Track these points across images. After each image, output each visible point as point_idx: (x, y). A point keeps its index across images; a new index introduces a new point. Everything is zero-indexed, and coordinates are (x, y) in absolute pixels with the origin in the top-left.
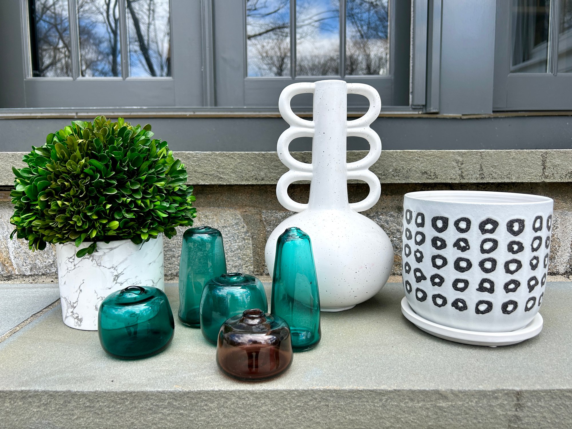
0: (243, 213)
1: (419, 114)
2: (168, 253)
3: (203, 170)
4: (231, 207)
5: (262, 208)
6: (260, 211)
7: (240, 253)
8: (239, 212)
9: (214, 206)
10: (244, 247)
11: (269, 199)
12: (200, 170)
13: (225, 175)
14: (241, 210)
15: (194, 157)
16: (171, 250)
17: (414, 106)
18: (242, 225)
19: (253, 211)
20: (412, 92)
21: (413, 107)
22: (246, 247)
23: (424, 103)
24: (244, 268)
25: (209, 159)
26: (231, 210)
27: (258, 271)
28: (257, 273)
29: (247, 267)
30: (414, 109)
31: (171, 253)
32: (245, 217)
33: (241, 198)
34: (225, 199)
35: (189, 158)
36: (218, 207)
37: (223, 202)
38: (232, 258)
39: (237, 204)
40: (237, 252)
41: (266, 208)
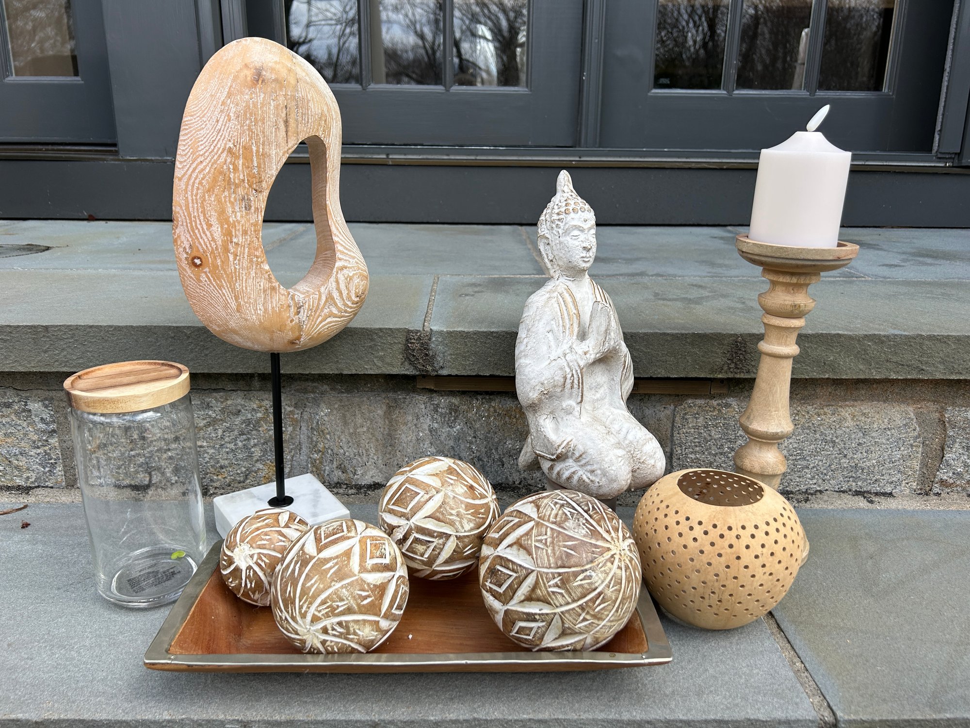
0: (916, 411)
1: (945, 167)
2: (799, 462)
3: (899, 359)
4: (903, 402)
5: (946, 404)
6: (942, 408)
7: (901, 465)
8: (911, 409)
9: (879, 401)
10: (910, 456)
11: (962, 392)
12: (894, 359)
13: (930, 366)
14: (915, 406)
15: (890, 341)
16: (804, 459)
17: (941, 153)
18: (913, 427)
19: (932, 406)
20: (940, 131)
21: (939, 156)
22: (912, 456)
23: (959, 151)
24: (903, 485)
25: (912, 344)
26: (902, 406)
27: (921, 489)
28: (919, 492)
29: (908, 483)
30: (940, 159)
31: (804, 463)
32: (918, 415)
33: (920, 390)
34: (897, 391)
35: (882, 342)
36: (884, 402)
37: (892, 395)
38: (889, 471)
39: (911, 398)
40: (898, 463)
41: (954, 404)
